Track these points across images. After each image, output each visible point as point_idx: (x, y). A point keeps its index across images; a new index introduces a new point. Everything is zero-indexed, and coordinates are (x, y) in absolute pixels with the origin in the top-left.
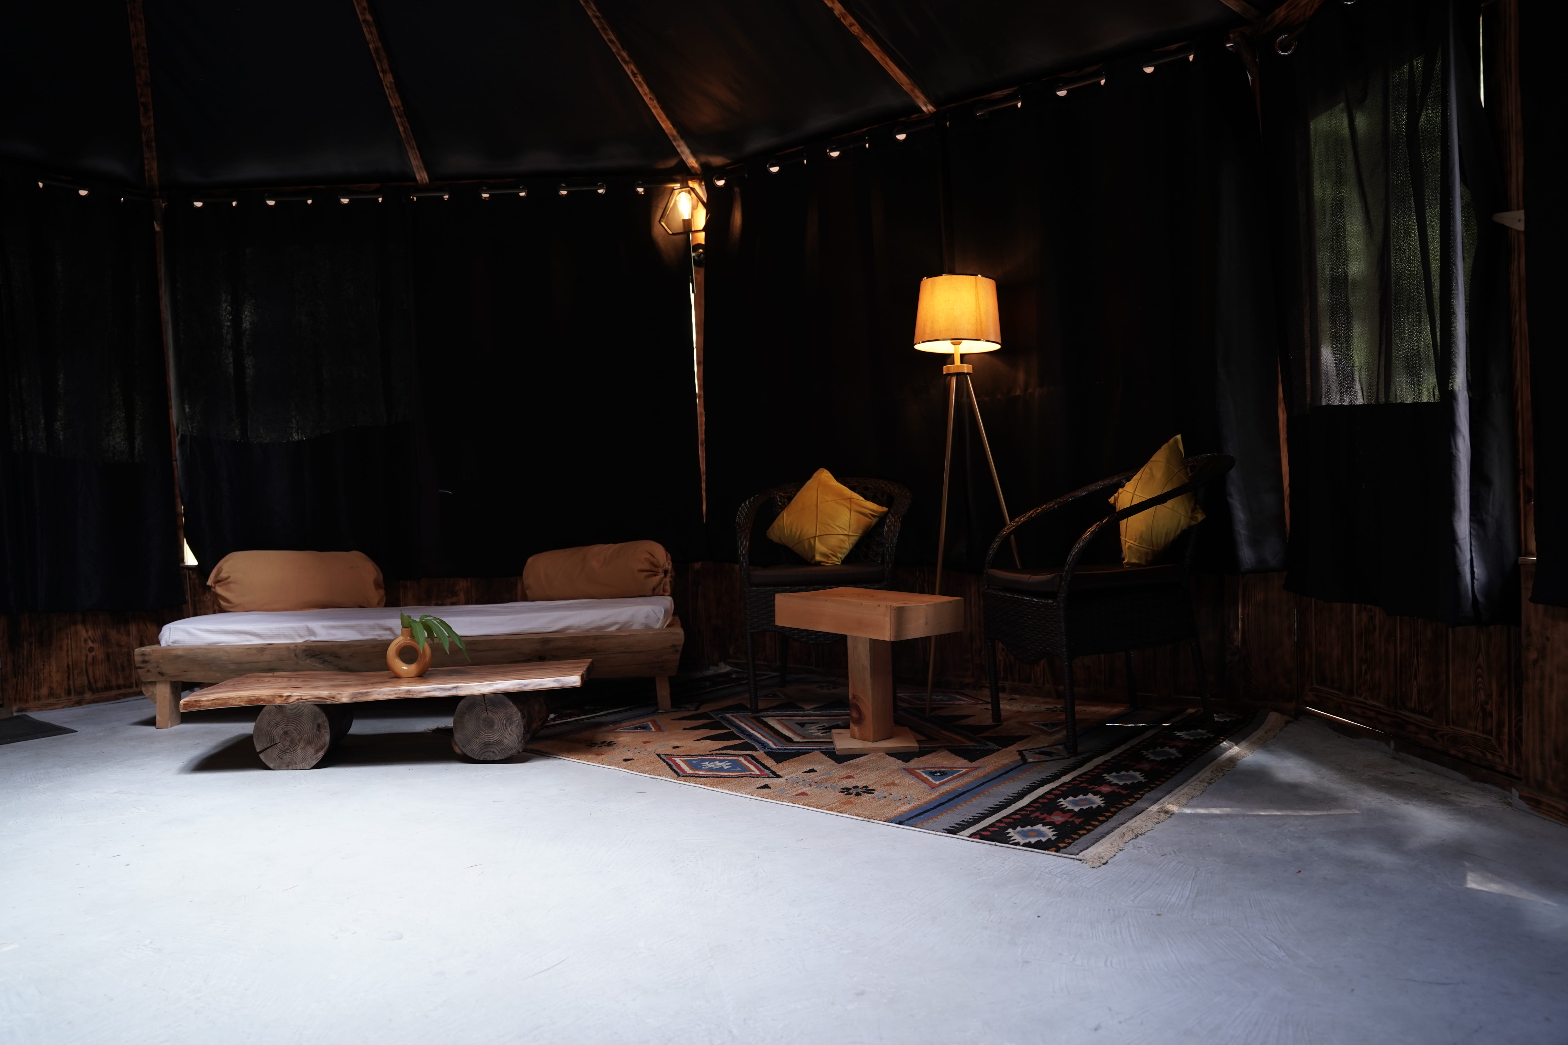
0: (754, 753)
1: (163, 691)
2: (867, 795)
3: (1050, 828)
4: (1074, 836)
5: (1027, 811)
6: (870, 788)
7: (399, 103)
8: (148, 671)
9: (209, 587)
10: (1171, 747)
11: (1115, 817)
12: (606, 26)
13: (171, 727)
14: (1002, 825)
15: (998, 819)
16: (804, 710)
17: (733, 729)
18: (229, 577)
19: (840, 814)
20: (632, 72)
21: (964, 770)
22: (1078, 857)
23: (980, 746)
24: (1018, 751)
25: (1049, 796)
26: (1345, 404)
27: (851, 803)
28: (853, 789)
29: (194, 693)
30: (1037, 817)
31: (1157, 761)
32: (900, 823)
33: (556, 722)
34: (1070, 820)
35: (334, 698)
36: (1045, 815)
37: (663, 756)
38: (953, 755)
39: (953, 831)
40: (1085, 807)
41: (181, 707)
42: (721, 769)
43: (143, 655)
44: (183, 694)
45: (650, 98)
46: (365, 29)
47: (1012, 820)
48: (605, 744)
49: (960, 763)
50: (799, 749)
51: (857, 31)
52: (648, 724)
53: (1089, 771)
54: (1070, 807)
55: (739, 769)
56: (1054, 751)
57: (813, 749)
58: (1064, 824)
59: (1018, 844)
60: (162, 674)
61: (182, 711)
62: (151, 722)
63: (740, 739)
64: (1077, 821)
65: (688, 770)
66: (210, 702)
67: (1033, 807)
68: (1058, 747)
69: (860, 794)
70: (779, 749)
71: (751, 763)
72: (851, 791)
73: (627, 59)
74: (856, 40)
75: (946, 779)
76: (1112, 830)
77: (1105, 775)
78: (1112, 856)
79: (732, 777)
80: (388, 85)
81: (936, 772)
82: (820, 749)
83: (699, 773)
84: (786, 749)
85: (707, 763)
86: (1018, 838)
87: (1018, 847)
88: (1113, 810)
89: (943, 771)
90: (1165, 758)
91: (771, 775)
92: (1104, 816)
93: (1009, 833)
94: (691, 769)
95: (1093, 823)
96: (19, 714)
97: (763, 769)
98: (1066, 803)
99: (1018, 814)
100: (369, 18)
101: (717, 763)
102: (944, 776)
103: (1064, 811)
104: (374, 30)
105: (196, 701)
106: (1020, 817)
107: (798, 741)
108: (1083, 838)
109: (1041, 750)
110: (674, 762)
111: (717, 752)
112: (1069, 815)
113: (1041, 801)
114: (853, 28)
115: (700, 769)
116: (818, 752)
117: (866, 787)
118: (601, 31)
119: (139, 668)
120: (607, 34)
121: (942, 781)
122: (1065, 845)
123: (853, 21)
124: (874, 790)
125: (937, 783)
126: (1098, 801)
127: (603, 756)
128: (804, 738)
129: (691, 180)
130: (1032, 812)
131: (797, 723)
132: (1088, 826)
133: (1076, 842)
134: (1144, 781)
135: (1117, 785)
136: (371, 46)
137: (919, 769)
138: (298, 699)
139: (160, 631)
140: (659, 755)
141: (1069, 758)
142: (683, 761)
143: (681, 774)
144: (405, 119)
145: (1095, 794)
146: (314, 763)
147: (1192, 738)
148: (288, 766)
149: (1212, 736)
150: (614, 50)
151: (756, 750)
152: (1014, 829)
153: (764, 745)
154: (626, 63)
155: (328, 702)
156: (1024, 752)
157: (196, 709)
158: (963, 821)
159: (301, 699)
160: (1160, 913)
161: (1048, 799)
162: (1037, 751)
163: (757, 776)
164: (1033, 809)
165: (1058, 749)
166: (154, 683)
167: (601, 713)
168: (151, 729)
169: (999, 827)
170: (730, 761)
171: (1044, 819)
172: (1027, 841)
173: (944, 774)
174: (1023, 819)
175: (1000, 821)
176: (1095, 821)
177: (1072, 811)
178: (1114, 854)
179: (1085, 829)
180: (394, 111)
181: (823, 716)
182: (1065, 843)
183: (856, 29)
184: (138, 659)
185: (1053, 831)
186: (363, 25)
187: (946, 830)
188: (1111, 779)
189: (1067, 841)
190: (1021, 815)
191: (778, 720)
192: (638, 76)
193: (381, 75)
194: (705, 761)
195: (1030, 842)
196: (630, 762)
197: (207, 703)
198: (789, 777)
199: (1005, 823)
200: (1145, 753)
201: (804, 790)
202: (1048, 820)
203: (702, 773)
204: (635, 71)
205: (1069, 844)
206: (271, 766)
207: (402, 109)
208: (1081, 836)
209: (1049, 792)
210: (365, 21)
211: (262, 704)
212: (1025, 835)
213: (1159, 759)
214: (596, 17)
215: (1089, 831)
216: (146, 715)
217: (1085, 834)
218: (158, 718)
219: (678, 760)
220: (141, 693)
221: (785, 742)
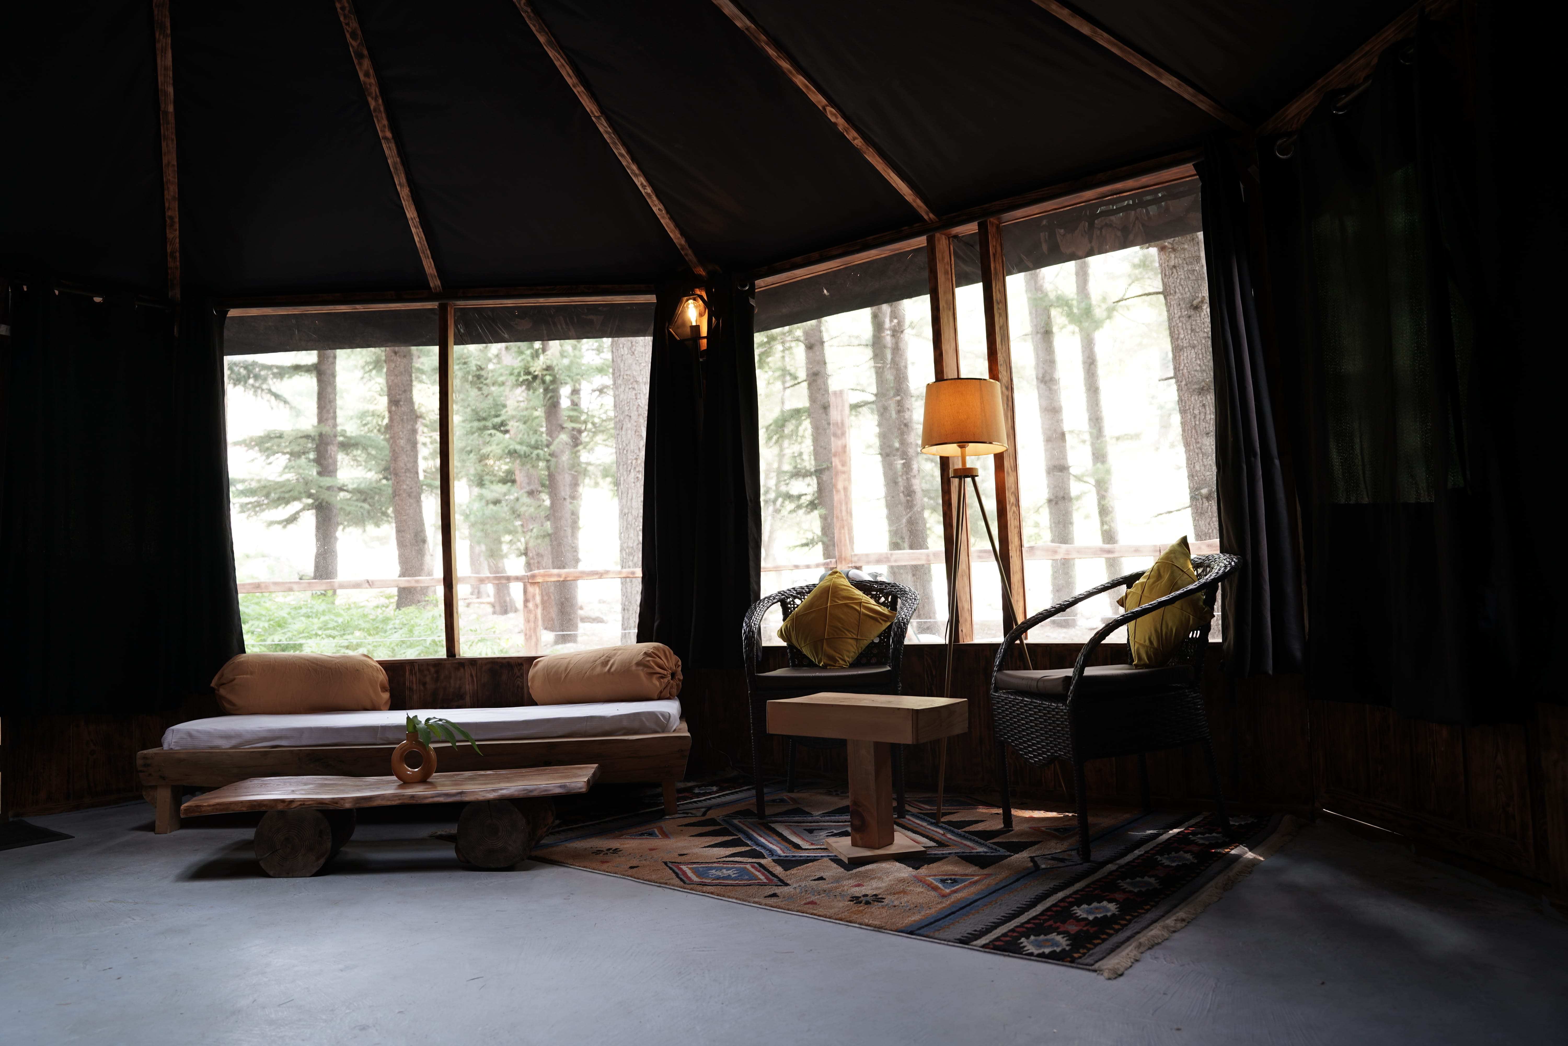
0: (762, 861)
1: (164, 795)
2: (876, 903)
3: (1063, 937)
4: (1089, 946)
5: (1040, 920)
6: (880, 896)
7: (415, 215)
8: (150, 775)
9: (213, 689)
10: (1186, 852)
11: (1131, 926)
12: (617, 141)
13: (170, 832)
14: (1015, 934)
15: (1010, 928)
16: (810, 815)
17: (741, 836)
18: (234, 679)
19: (850, 924)
20: (642, 184)
21: (976, 878)
22: (1093, 967)
23: (992, 852)
24: (1030, 857)
25: (1062, 904)
26: (1352, 502)
27: (861, 912)
28: (862, 898)
29: (195, 798)
30: (1051, 926)
31: (1172, 867)
32: (911, 933)
33: (561, 829)
34: (1085, 929)
35: (337, 803)
36: (1058, 924)
37: (670, 865)
38: (964, 862)
39: (965, 941)
40: (1099, 916)
41: (182, 812)
42: (728, 877)
43: (145, 758)
44: (184, 798)
45: (659, 209)
46: (384, 146)
47: (1024, 929)
48: (611, 851)
49: (971, 869)
50: (808, 856)
51: (860, 144)
52: (654, 831)
53: (1102, 878)
54: (1084, 916)
55: (747, 877)
56: (1066, 857)
57: (822, 856)
58: (1078, 933)
59: (1031, 954)
60: (163, 778)
61: (182, 816)
62: (150, 827)
63: (747, 845)
64: (1092, 930)
65: (695, 879)
66: (212, 808)
67: (1046, 915)
68: (1070, 853)
69: (870, 903)
70: (786, 856)
71: (759, 871)
72: (860, 899)
73: (637, 171)
74: (857, 153)
75: (957, 887)
76: (1128, 939)
77: (1120, 881)
78: (1128, 966)
79: (739, 885)
80: (405, 198)
81: (947, 880)
82: (828, 856)
83: (706, 881)
84: (794, 856)
85: (714, 871)
86: (1031, 948)
87: (1032, 958)
88: (1128, 917)
89: (954, 879)
90: (1180, 863)
91: (780, 883)
92: (1119, 924)
93: (1022, 943)
94: (698, 876)
95: (1108, 931)
96: (16, 819)
97: (771, 877)
98: (1081, 912)
99: (1030, 923)
100: (389, 135)
101: (724, 871)
102: (955, 884)
103: (1078, 920)
104: (393, 146)
105: (197, 806)
106: (1034, 926)
107: (806, 847)
108: (1097, 949)
109: (1053, 856)
110: (681, 869)
111: (724, 859)
112: (1083, 923)
113: (1054, 909)
114: (856, 142)
115: (707, 877)
116: (827, 859)
117: (876, 895)
118: (611, 146)
119: (141, 771)
120: (617, 149)
121: (953, 889)
122: (1080, 955)
123: (856, 135)
124: (884, 899)
125: (948, 891)
126: (1112, 908)
127: (609, 864)
128: (812, 844)
129: (698, 288)
130: (1045, 921)
131: (805, 830)
132: (1103, 934)
133: (1091, 952)
134: (1158, 887)
135: (1131, 892)
136: (389, 161)
137: (930, 876)
138: (301, 805)
139: (164, 733)
140: (666, 863)
141: (1081, 864)
142: (690, 869)
143: (688, 882)
144: (421, 230)
145: (1110, 901)
146: (315, 870)
147: (1207, 843)
148: (288, 873)
149: (1227, 840)
150: (624, 163)
151: (763, 857)
152: (1028, 937)
153: (772, 852)
154: (636, 175)
155: (331, 807)
156: (1036, 859)
157: (197, 814)
158: (975, 931)
159: (304, 804)
160: (1179, 1027)
161: (1061, 907)
162: (1049, 857)
163: (764, 885)
164: (1046, 917)
165: (1071, 855)
166: (155, 787)
167: (607, 819)
168: (151, 835)
169: (1011, 936)
170: (737, 869)
171: (1058, 928)
172: (1041, 951)
173: (955, 881)
174: (1037, 928)
175: (1012, 930)
176: (1110, 929)
177: (1085, 919)
178: (1130, 964)
179: (1100, 938)
180: (410, 223)
181: (831, 822)
182: (1080, 953)
183: (858, 142)
184: (139, 762)
185: (1067, 940)
186: (383, 141)
187: (958, 939)
188: (1125, 886)
189: (1082, 951)
190: (1034, 924)
191: (786, 826)
192: (647, 188)
193: (398, 188)
194: (712, 868)
195: (1044, 953)
196: (635, 869)
197: (208, 808)
198: (798, 885)
199: (1018, 932)
200: (1159, 858)
201: (813, 898)
202: (1061, 929)
203: (709, 881)
204: (645, 183)
205: (1084, 954)
206: (271, 873)
207: (417, 220)
208: (1096, 945)
209: (1063, 900)
210: (386, 138)
211: (264, 809)
212: (1039, 945)
213: (1174, 864)
214: (607, 132)
215: (1104, 940)
216: (145, 819)
217: (1100, 944)
218: (157, 823)
219: (684, 868)
220: (141, 797)
221: (794, 850)
